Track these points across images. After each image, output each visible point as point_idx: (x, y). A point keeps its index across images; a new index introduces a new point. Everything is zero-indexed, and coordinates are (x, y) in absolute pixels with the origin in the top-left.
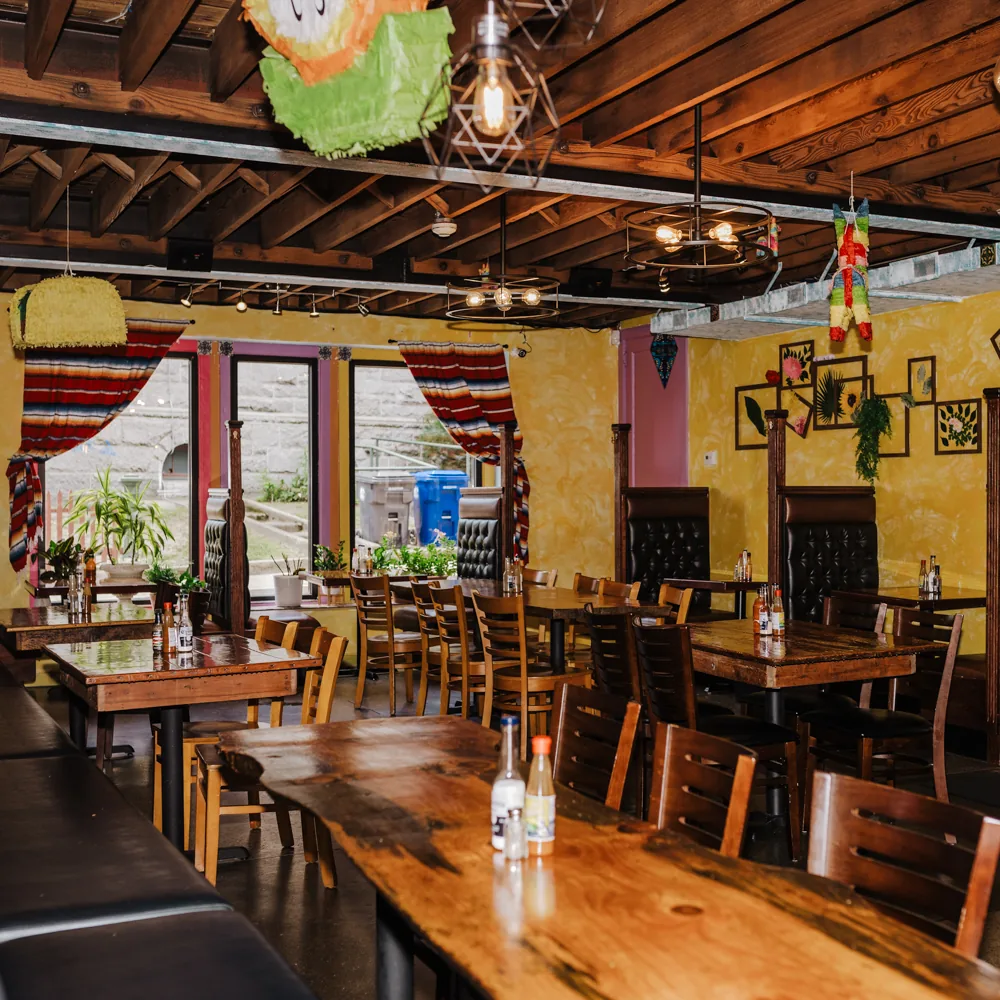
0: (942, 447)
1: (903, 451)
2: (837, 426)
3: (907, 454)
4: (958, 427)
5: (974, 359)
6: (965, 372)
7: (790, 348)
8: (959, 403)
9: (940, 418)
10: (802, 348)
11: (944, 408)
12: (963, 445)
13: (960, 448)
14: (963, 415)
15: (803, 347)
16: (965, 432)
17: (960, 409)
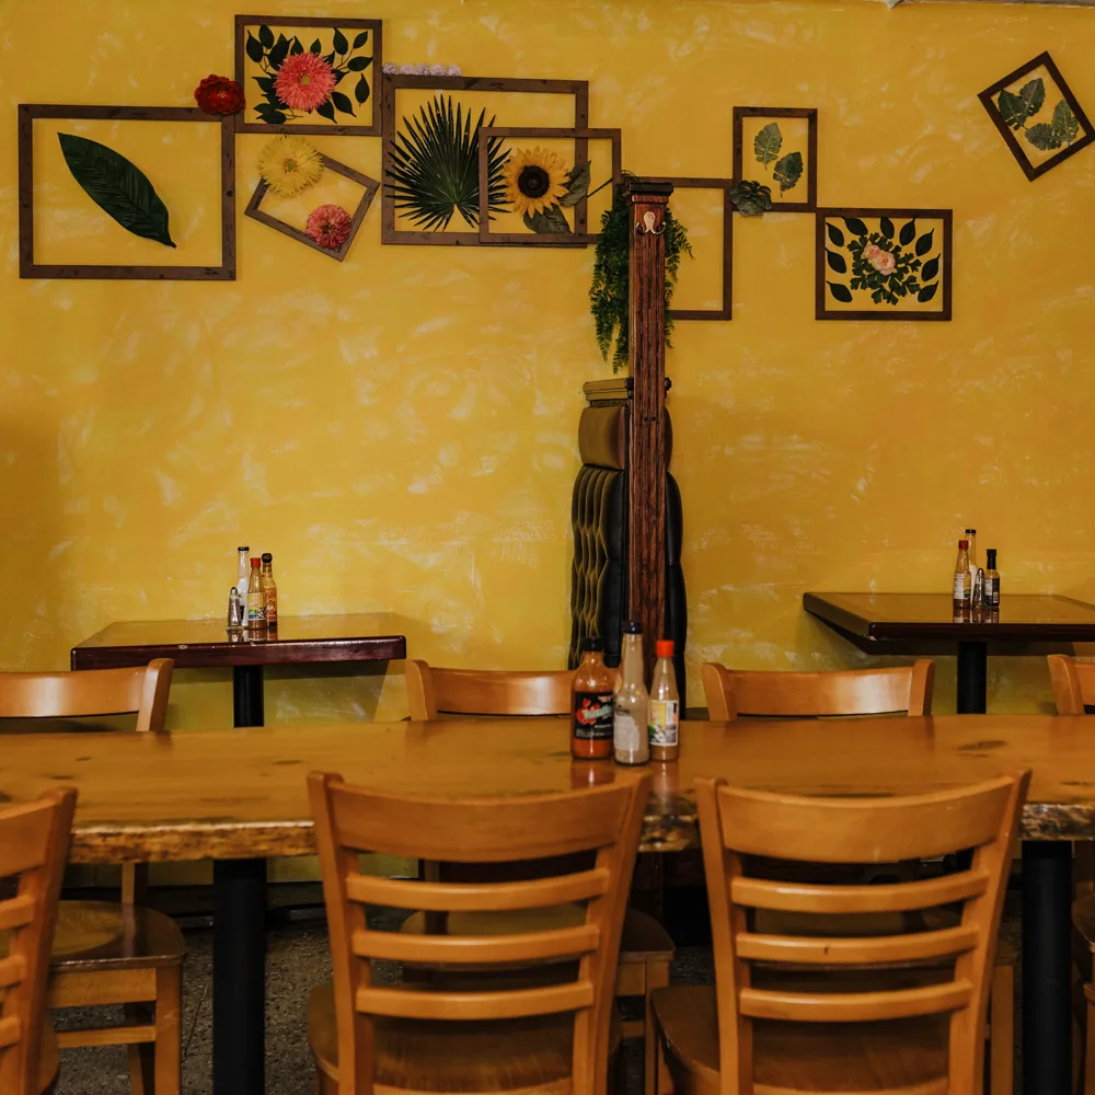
0: (833, 304)
1: (717, 306)
2: (484, 240)
3: (725, 314)
4: (883, 263)
5: (928, 129)
6: (900, 152)
7: (276, 31)
8: (885, 216)
9: (829, 244)
10: (326, 37)
11: (839, 223)
12: (895, 301)
13: (884, 306)
14: (896, 241)
15: (331, 32)
16: (900, 275)
17: (888, 229)
